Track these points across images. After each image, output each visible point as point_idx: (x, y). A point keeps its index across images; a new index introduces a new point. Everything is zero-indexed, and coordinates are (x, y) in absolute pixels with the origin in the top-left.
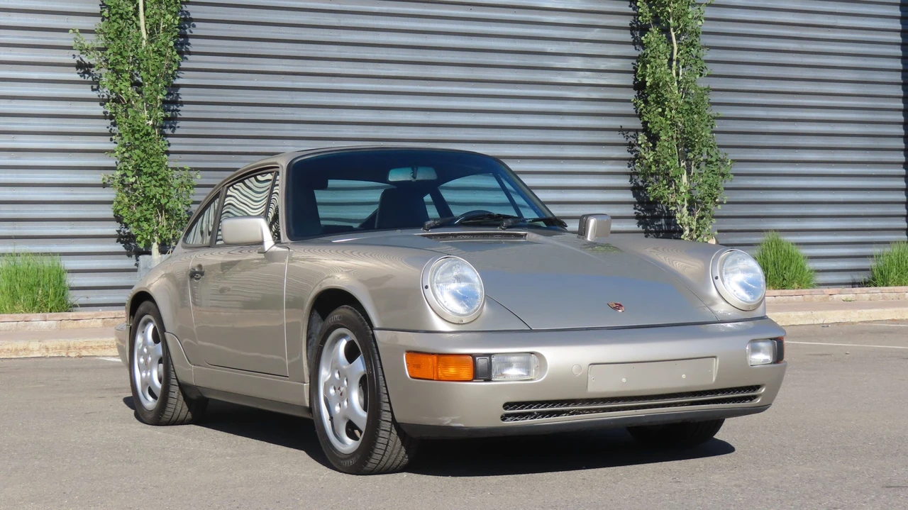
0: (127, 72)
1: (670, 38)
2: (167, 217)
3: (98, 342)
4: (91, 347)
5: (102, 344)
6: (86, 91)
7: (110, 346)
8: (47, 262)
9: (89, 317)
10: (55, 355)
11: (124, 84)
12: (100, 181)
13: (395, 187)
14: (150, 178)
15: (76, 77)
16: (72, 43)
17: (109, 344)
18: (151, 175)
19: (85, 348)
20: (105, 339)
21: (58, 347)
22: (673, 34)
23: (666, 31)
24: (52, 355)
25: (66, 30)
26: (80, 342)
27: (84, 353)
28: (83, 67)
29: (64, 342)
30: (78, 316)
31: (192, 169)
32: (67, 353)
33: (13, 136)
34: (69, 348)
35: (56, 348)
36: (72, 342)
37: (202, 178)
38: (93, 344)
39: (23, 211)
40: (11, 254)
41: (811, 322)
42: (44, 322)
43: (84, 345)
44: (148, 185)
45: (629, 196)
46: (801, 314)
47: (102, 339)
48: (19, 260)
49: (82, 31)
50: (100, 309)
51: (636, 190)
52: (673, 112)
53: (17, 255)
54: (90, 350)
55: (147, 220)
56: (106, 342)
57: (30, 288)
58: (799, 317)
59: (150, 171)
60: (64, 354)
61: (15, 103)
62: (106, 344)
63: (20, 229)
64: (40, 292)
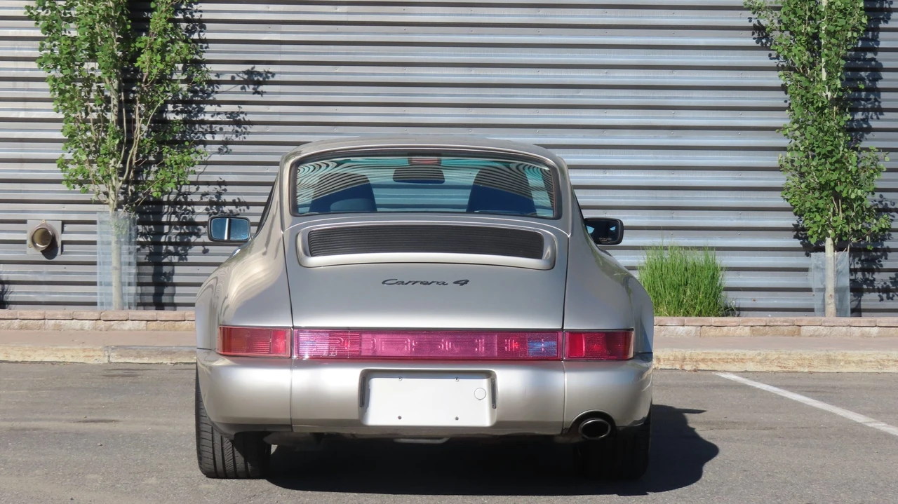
0: (802, 34)
2: (844, 206)
3: (719, 354)
4: (711, 360)
5: (724, 357)
6: (762, 59)
7: (734, 360)
8: (699, 258)
9: (735, 324)
10: (668, 367)
11: (799, 48)
12: (776, 164)
14: (823, 160)
15: (752, 42)
17: (733, 357)
18: (826, 156)
19: (703, 360)
20: (728, 351)
21: (671, 358)
24: (663, 367)
26: (698, 353)
27: (702, 366)
29: (679, 353)
30: (722, 322)
31: (880, 150)
32: (682, 366)
33: (673, 111)
34: (684, 359)
35: (669, 359)
36: (688, 353)
37: (891, 160)
38: (712, 357)
39: (682, 198)
40: (657, 248)
42: (681, 327)
43: (702, 357)
44: (820, 168)
47: (724, 351)
48: (666, 255)
50: (770, 314)
53: (666, 248)
54: (710, 363)
55: (820, 211)
56: (729, 355)
57: (676, 288)
59: (823, 151)
60: (678, 367)
61: (677, 73)
62: (729, 357)
63: (678, 218)
64: (688, 293)
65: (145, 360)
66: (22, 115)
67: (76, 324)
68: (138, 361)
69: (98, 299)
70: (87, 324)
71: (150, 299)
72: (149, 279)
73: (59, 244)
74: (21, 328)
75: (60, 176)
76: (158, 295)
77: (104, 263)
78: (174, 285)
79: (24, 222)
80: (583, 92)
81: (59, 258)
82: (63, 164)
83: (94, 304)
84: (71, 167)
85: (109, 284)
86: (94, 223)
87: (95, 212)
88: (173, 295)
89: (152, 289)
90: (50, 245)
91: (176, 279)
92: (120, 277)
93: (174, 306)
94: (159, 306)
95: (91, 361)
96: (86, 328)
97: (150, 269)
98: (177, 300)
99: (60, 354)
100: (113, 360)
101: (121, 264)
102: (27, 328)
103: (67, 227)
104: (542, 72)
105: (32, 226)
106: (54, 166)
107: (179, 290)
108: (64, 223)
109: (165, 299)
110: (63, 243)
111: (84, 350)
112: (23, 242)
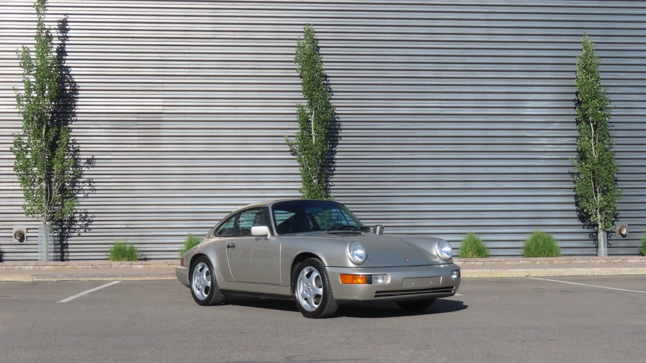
1: (590, 126)
6: (295, 163)
13: (293, 214)
15: (291, 156)
16: (285, 142)
22: (591, 124)
23: (588, 123)
25: (283, 136)
28: (293, 152)
33: (261, 183)
41: (635, 273)
45: (574, 207)
46: (629, 269)
49: (289, 136)
51: (577, 204)
52: (591, 164)
58: (627, 271)
65: (46, 280)
66: (11, 188)
67: (27, 267)
68: (44, 280)
69: (38, 258)
70: (31, 267)
71: (59, 258)
72: (59, 250)
73: (25, 237)
74: (6, 269)
75: (23, 211)
76: (62, 256)
77: (41, 244)
78: (69, 252)
79: (12, 229)
80: (227, 176)
81: (25, 242)
82: (24, 206)
83: (37, 260)
84: (27, 208)
85: (43, 252)
86: (37, 229)
87: (37, 225)
88: (68, 256)
89: (59, 254)
90: (21, 237)
91: (69, 250)
92: (47, 250)
93: (68, 260)
94: (63, 260)
95: (26, 280)
96: (31, 269)
97: (59, 246)
98: (69, 258)
99: (15, 278)
100: (34, 280)
101: (48, 244)
102: (8, 269)
103: (29, 231)
104: (212, 169)
105: (14, 231)
106: (21, 207)
107: (70, 254)
108: (27, 229)
109: (65, 258)
110: (27, 237)
111: (24, 276)
112: (12, 237)
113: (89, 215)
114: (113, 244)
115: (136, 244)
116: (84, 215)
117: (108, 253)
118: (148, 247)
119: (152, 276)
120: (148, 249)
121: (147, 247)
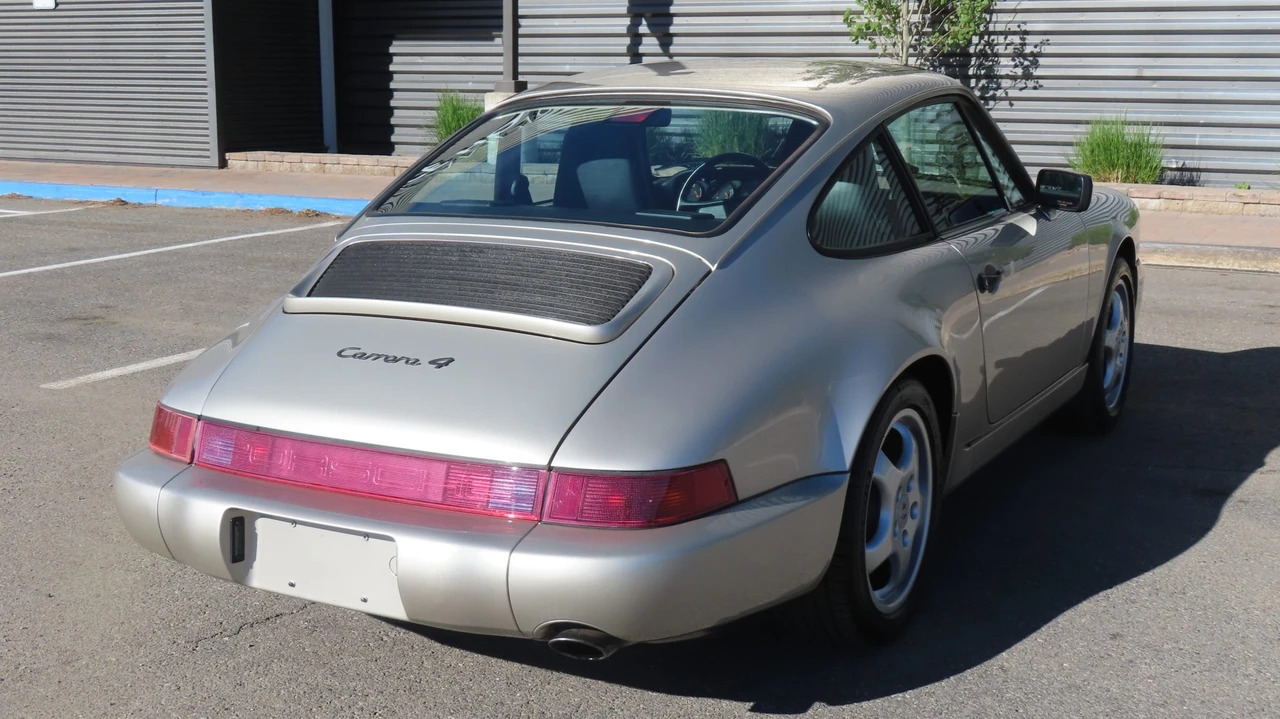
113: (1030, 39)
114: (1087, 122)
115: (1155, 124)
116: (1016, 39)
117: (1069, 150)
118: (1198, 136)
119: (1170, 254)
120: (1197, 141)
121: (1194, 136)
